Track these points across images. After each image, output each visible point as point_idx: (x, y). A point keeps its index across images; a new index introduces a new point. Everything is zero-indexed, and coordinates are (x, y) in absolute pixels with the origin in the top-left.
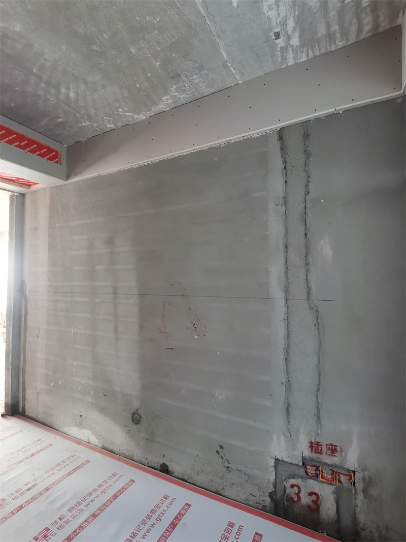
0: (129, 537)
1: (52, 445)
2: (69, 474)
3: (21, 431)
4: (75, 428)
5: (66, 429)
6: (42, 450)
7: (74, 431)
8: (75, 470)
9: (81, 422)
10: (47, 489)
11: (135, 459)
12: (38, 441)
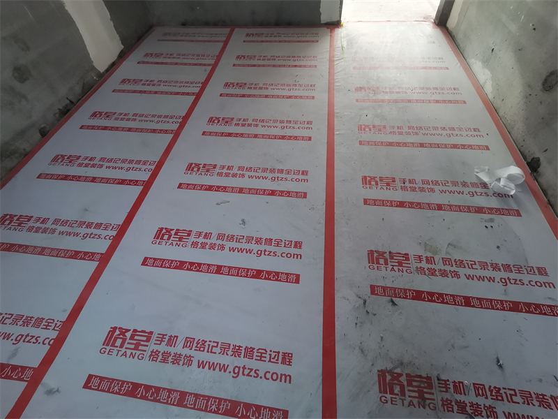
0: (430, 181)
1: (447, 69)
2: (437, 102)
3: (434, 43)
4: (480, 63)
5: (472, 61)
6: (435, 68)
7: (477, 66)
8: (445, 102)
9: (489, 58)
10: (409, 101)
11: (512, 133)
12: (439, 58)
